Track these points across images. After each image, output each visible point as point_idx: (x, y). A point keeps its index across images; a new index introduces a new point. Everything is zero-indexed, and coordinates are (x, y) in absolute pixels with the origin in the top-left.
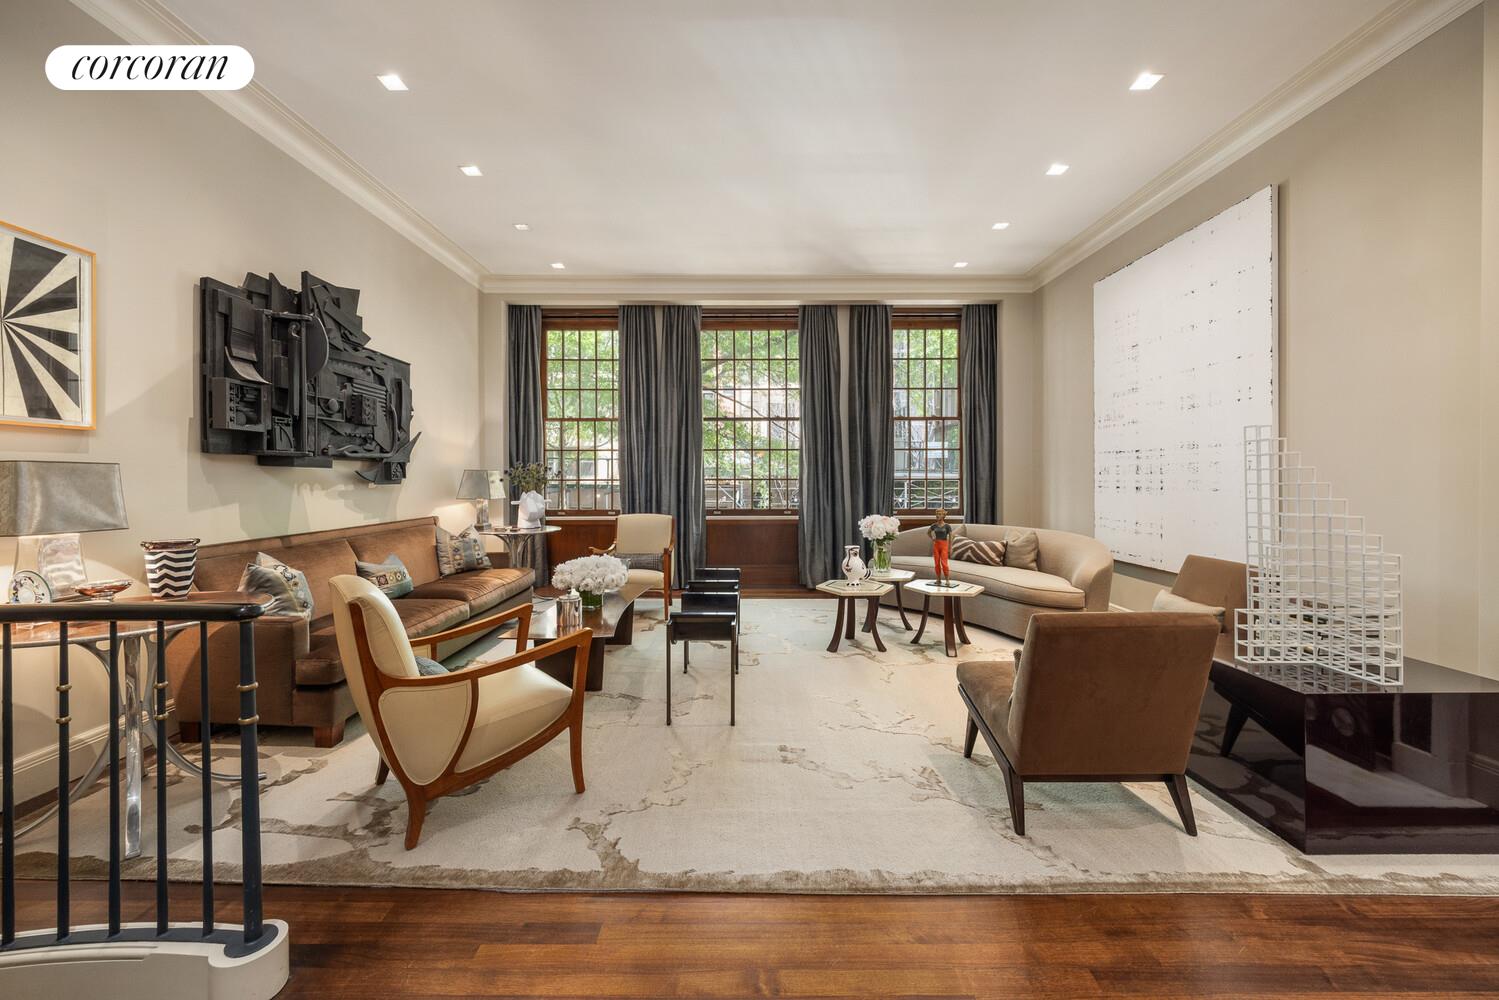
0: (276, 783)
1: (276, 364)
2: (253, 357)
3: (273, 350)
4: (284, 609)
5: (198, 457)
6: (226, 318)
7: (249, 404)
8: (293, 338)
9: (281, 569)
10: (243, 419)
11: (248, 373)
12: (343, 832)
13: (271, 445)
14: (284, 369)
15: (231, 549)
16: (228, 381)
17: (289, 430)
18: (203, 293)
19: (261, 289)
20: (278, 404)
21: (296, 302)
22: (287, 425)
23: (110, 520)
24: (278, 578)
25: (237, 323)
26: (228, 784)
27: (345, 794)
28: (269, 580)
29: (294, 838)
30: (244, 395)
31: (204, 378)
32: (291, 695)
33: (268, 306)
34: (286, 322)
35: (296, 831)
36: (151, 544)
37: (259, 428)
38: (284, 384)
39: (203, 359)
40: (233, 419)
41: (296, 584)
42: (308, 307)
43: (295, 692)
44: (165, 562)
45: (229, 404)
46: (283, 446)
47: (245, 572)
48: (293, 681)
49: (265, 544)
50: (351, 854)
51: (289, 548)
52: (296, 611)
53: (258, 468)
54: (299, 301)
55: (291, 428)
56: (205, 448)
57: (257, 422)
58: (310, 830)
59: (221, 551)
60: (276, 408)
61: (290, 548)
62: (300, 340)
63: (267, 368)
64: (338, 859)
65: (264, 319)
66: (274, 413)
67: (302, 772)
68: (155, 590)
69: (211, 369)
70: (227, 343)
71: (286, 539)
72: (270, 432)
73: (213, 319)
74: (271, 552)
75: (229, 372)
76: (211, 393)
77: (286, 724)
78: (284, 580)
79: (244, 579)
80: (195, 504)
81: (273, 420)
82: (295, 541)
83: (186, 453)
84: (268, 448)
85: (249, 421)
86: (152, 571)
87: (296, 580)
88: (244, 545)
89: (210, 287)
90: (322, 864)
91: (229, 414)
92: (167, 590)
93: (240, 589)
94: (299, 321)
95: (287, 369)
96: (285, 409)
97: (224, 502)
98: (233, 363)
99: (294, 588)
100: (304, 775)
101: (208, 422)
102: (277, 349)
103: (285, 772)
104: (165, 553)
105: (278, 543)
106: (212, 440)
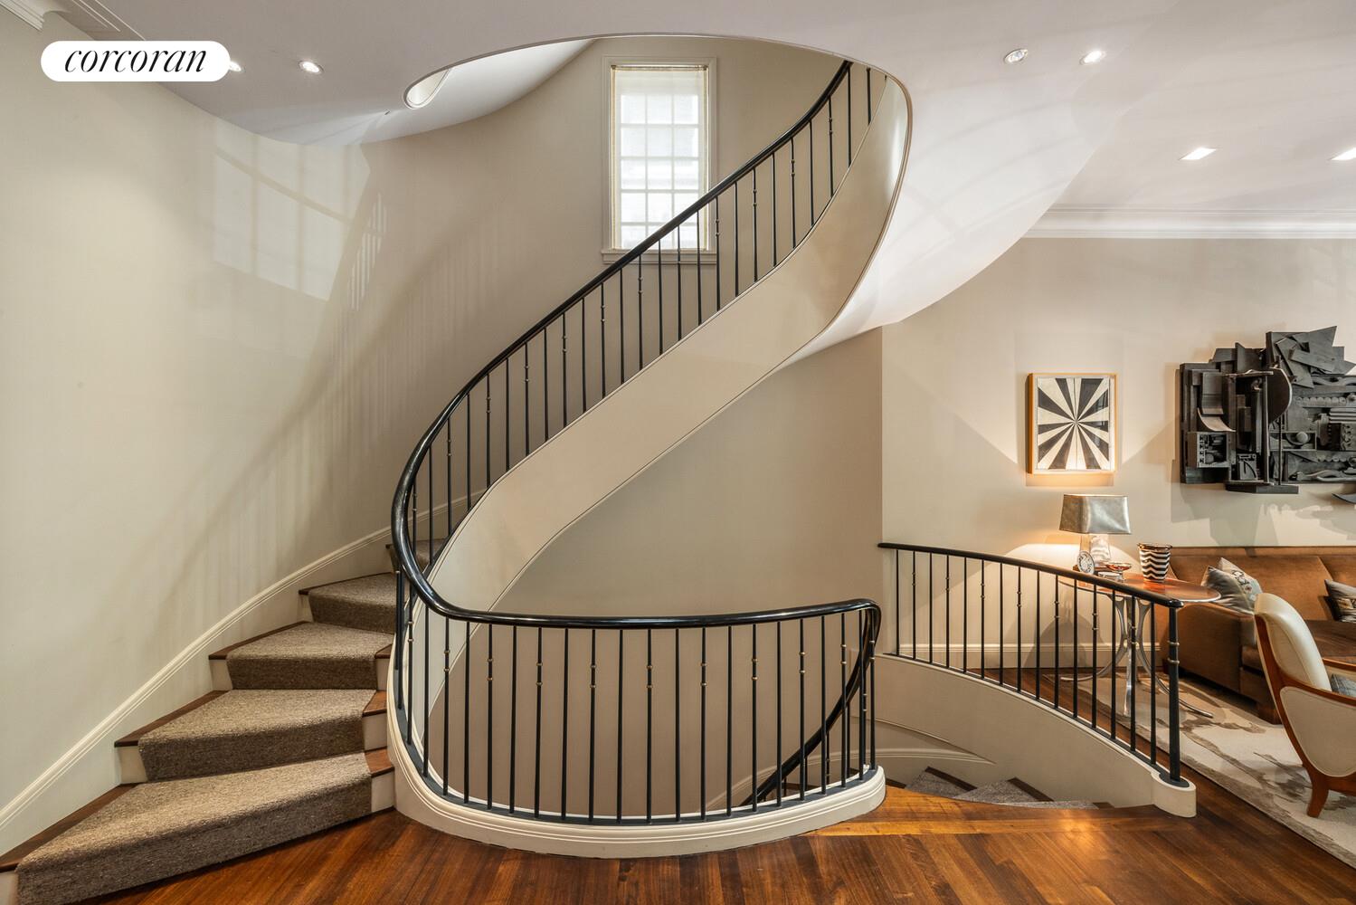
0: (1219, 724)
1: (1240, 414)
2: (1220, 411)
3: (1238, 402)
4: (1237, 605)
5: (1178, 486)
6: (1199, 389)
7: (1215, 448)
8: (1256, 392)
9: (1238, 574)
10: (1211, 458)
11: (1216, 426)
12: (1260, 777)
13: (1236, 475)
14: (1247, 416)
15: (1200, 552)
16: (1199, 434)
17: (1253, 464)
18: (1182, 374)
19: (1227, 359)
20: (1241, 443)
21: (1262, 358)
22: (1252, 459)
23: (1121, 528)
24: (1232, 581)
25: (1207, 389)
26: (1186, 708)
27: (1271, 757)
28: (1225, 581)
29: (1221, 759)
30: (1211, 442)
31: (1182, 432)
32: (1239, 671)
33: (1234, 371)
34: (1251, 379)
35: (1223, 756)
36: (1144, 545)
37: (1225, 464)
38: (1247, 428)
39: (1182, 419)
40: (1203, 459)
41: (1249, 589)
42: (1273, 360)
43: (1242, 669)
44: (1150, 557)
45: (1199, 450)
46: (1245, 477)
47: (1206, 572)
48: (1241, 661)
49: (1230, 552)
50: (1259, 790)
51: (1251, 558)
52: (1248, 609)
53: (1226, 492)
54: (1264, 358)
55: (1255, 462)
56: (1183, 480)
57: (1223, 459)
58: (1233, 761)
59: (1193, 551)
60: (1240, 447)
61: (1255, 557)
62: (1262, 393)
63: (1232, 417)
64: (1248, 787)
65: (1230, 382)
66: (1238, 451)
67: (1241, 727)
68: (1145, 573)
69: (1188, 426)
70: (1199, 405)
71: (1249, 550)
72: (1236, 467)
73: (1189, 392)
74: (1232, 559)
75: (1201, 427)
76: (1187, 443)
77: (1234, 690)
78: (1237, 583)
79: (1206, 576)
80: (1176, 517)
81: (1237, 457)
82: (1259, 552)
83: (1170, 484)
84: (1233, 479)
85: (1217, 459)
86: (1143, 561)
87: (1250, 585)
88: (1212, 550)
89: (1186, 368)
90: (1234, 783)
91: (1199, 457)
92: (1151, 574)
93: (1203, 583)
94: (1263, 377)
95: (1249, 416)
96: (1248, 448)
97: (1198, 516)
98: (1203, 419)
99: (1247, 591)
100: (1242, 730)
101: (1185, 461)
102: (1242, 401)
103: (1227, 721)
104: (1150, 552)
105: (1243, 552)
106: (1188, 474)
